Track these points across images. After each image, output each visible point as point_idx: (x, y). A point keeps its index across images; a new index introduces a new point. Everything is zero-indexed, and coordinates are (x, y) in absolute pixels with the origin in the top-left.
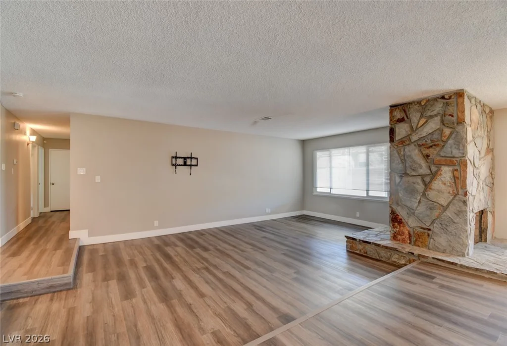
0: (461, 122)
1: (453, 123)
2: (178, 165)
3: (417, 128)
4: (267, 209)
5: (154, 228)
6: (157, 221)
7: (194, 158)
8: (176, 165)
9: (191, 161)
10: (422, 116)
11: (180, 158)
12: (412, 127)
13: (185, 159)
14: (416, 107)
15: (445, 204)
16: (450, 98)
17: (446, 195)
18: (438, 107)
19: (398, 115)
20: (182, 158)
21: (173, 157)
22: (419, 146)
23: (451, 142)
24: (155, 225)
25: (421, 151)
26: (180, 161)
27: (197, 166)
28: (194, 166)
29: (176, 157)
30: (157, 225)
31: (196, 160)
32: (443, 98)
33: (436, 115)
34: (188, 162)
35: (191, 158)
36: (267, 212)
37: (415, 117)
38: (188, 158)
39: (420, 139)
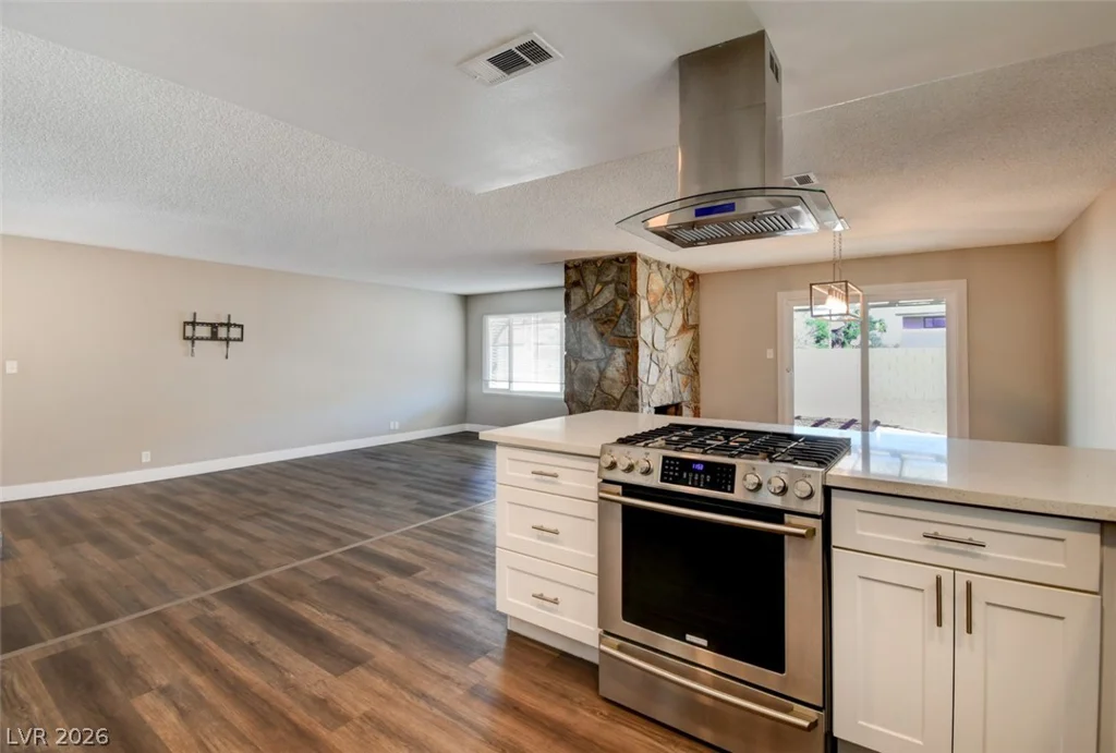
0: (633, 293)
1: (626, 294)
2: (197, 339)
3: (593, 297)
4: (392, 423)
5: (141, 466)
6: (149, 453)
7: (235, 325)
8: (193, 339)
9: (228, 331)
10: (597, 282)
11: (203, 324)
12: (587, 295)
13: (214, 326)
14: (592, 267)
15: (618, 397)
16: (624, 262)
17: (620, 385)
18: (612, 273)
19: (574, 276)
20: (207, 324)
21: (186, 323)
22: (596, 320)
23: (624, 317)
24: (144, 460)
25: (595, 327)
26: (204, 331)
27: (241, 340)
28: (235, 340)
29: (194, 324)
30: (149, 460)
31: (240, 329)
32: (617, 259)
33: (610, 282)
34: (222, 332)
35: (228, 325)
36: (392, 427)
37: (590, 279)
38: (222, 324)
39: (595, 312)
